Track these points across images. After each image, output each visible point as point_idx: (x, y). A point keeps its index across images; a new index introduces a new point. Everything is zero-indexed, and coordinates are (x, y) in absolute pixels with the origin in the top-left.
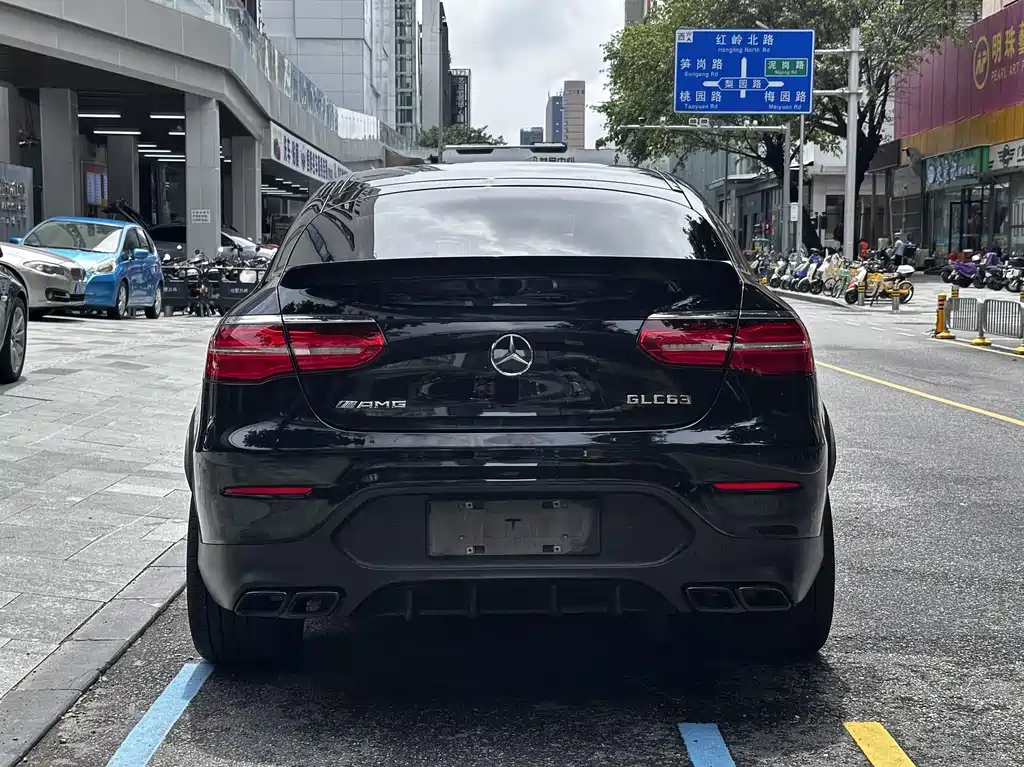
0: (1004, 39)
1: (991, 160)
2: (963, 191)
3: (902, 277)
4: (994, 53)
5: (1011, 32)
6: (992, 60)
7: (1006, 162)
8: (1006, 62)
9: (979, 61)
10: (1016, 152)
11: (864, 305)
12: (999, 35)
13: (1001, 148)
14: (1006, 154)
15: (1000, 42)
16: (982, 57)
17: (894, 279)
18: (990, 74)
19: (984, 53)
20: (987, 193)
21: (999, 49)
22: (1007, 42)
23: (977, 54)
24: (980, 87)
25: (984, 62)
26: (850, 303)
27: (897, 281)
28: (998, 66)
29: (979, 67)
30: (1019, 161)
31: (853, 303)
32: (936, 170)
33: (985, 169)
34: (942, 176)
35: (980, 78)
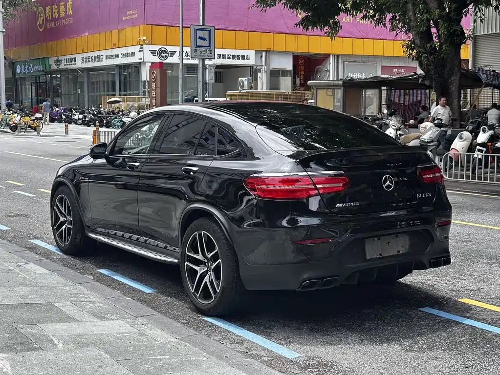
0: (52, 9)
1: (50, 64)
2: (36, 77)
3: (37, 119)
4: (47, 15)
5: (55, 7)
6: (46, 18)
7: (59, 65)
8: (54, 20)
9: (40, 18)
10: (63, 61)
11: (21, 132)
12: (50, 7)
13: (55, 59)
14: (58, 62)
15: (50, 10)
16: (41, 17)
17: (34, 120)
18: (46, 25)
19: (42, 15)
20: (48, 79)
21: (50, 14)
22: (54, 11)
23: (38, 15)
24: (41, 30)
25: (42, 18)
26: (13, 131)
27: (35, 121)
28: (50, 21)
29: (40, 21)
30: (65, 65)
31: (14, 131)
32: (21, 67)
33: (47, 68)
34: (25, 70)
35: (41, 26)
